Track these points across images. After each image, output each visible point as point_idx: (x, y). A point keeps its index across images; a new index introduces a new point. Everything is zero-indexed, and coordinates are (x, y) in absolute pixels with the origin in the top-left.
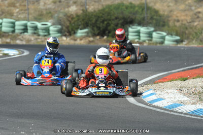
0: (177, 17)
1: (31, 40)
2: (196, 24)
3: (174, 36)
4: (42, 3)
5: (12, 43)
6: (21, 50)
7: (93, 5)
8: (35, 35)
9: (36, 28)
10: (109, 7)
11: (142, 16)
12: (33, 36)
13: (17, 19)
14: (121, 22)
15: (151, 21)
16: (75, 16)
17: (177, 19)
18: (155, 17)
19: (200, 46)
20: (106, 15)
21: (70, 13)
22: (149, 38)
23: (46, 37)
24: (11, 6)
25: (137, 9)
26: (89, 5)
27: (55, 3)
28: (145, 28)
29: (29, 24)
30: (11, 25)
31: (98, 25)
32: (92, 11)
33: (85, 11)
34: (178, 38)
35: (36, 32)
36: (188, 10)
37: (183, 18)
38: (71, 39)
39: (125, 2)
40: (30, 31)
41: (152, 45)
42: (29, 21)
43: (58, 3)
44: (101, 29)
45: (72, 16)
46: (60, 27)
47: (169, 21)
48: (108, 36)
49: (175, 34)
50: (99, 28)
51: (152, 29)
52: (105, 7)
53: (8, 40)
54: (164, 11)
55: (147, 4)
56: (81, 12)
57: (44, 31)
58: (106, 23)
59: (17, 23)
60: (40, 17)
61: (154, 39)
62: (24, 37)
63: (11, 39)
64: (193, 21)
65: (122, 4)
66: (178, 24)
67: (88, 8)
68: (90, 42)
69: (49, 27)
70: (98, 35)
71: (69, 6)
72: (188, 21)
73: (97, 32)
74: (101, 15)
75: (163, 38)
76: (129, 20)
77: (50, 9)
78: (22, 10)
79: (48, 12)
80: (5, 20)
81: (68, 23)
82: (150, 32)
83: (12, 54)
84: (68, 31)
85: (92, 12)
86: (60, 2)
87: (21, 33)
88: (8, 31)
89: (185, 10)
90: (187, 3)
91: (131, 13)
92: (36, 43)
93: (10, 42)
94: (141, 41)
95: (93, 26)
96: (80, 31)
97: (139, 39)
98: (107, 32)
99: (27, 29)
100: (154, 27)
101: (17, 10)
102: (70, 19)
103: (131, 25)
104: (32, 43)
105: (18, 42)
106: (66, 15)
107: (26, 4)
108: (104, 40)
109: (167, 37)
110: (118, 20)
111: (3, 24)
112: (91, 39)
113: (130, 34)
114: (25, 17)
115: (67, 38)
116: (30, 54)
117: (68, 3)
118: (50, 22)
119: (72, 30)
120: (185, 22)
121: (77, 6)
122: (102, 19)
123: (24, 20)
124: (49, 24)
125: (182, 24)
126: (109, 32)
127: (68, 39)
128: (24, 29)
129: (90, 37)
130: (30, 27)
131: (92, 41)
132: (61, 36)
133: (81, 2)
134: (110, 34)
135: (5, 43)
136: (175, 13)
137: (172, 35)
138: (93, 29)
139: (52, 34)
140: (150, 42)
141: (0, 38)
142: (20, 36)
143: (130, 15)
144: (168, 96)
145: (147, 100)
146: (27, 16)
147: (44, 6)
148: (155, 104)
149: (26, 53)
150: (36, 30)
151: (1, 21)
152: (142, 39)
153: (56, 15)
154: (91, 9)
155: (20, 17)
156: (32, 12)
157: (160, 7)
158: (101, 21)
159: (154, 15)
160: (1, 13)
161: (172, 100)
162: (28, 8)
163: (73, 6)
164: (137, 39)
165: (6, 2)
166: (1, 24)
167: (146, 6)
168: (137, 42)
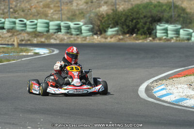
1: (64, 39)
4: (75, 4)
5: (46, 42)
6: (52, 49)
7: (123, 5)
8: (69, 34)
9: (68, 28)
10: (138, 6)
11: (170, 14)
12: (66, 35)
13: (51, 19)
14: (151, 19)
15: (178, 19)
16: (105, 16)
18: (182, 15)
20: (135, 14)
21: (101, 12)
22: (176, 35)
23: (78, 36)
24: (46, 7)
25: (164, 7)
26: (119, 5)
27: (87, 3)
28: (173, 25)
29: (62, 24)
30: (46, 25)
31: (128, 24)
32: (122, 10)
33: (115, 11)
35: (69, 31)
38: (102, 37)
39: (153, 1)
40: (63, 31)
41: (178, 42)
42: (62, 21)
43: (90, 3)
44: (131, 27)
45: (102, 16)
46: (91, 26)
48: (137, 34)
50: (128, 26)
51: (179, 26)
52: (134, 6)
53: (43, 40)
54: (191, 9)
55: (174, 3)
56: (112, 11)
57: (76, 30)
58: (134, 21)
59: (51, 23)
60: (73, 17)
61: (181, 36)
62: (58, 36)
63: (46, 39)
65: (151, 3)
67: (118, 8)
68: (120, 40)
69: (81, 26)
70: (128, 33)
71: (100, 6)
73: (126, 30)
74: (130, 14)
76: (157, 18)
77: (82, 9)
78: (56, 11)
79: (80, 12)
80: (40, 20)
81: (99, 23)
82: (177, 29)
83: (42, 53)
84: (99, 29)
85: (121, 12)
86: (92, 2)
87: (55, 33)
88: (43, 31)
91: (159, 11)
92: (69, 42)
94: (168, 38)
95: (123, 25)
96: (110, 30)
97: (167, 36)
98: (136, 30)
99: (61, 29)
100: (181, 25)
101: (52, 11)
102: (101, 19)
103: (159, 23)
104: (65, 42)
105: (52, 41)
106: (97, 15)
107: (60, 5)
108: (134, 38)
110: (146, 18)
111: (38, 24)
112: (121, 37)
113: (158, 31)
114: (59, 18)
115: (98, 37)
116: (59, 53)
117: (99, 3)
118: (82, 22)
119: (103, 28)
121: (107, 6)
122: (131, 17)
123: (57, 20)
124: (81, 24)
126: (138, 30)
127: (99, 37)
128: (56, 29)
129: (120, 35)
130: (63, 27)
132: (93, 35)
133: (112, 2)
134: (139, 32)
135: (39, 43)
138: (122, 28)
139: (84, 33)
140: (178, 39)
141: (35, 37)
142: (53, 35)
143: (158, 13)
144: (177, 91)
145: (157, 95)
146: (60, 16)
147: (77, 6)
148: (164, 99)
149: (56, 52)
150: (68, 29)
151: (36, 21)
152: (170, 36)
153: (88, 15)
154: (121, 8)
155: (55, 18)
156: (66, 12)
157: (187, 6)
158: (130, 19)
159: (181, 13)
160: (36, 14)
161: (180, 94)
162: (61, 9)
163: (104, 6)
164: (165, 36)
165: (41, 4)
166: (36, 24)
167: (174, 5)
168: (165, 39)
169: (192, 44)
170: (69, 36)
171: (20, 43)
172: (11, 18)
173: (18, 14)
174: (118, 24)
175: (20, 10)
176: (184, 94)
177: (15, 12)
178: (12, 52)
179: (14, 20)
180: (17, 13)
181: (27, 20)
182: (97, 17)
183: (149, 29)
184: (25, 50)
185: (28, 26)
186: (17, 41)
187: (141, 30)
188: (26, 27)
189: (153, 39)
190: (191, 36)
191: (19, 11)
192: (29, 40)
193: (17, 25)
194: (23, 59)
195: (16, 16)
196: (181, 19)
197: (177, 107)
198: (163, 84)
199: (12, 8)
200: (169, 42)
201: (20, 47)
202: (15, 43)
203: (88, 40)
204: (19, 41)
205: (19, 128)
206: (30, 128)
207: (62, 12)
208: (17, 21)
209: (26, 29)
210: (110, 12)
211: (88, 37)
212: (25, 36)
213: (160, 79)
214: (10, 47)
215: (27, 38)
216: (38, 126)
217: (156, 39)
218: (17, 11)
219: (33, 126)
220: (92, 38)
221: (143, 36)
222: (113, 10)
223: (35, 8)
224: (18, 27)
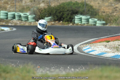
0: (103, 10)
1: (17, 23)
2: (115, 14)
3: (102, 21)
4: (24, 2)
5: (6, 25)
7: (54, 3)
9: (20, 16)
10: (63, 4)
11: (83, 9)
13: (9, 11)
14: (71, 12)
15: (88, 12)
16: (43, 9)
17: (103, 11)
18: (91, 10)
19: (117, 26)
20: (62, 8)
21: (40, 7)
22: (87, 22)
23: (26, 22)
24: (5, 4)
25: (80, 5)
26: (51, 3)
27: (31, 1)
28: (85, 16)
29: (16, 14)
30: (6, 14)
31: (57, 15)
32: (54, 6)
33: (49, 6)
34: (104, 22)
35: (20, 18)
36: (110, 6)
37: (107, 10)
39: (73, 1)
40: (17, 18)
42: (16, 12)
43: (33, 2)
44: (59, 17)
45: (41, 9)
46: (34, 15)
47: (99, 12)
48: (63, 21)
49: (102, 20)
50: (57, 16)
51: (89, 17)
52: (61, 4)
53: (4, 24)
54: (96, 7)
56: (47, 7)
57: (25, 18)
58: (61, 13)
59: (9, 13)
60: (23, 10)
61: (90, 23)
62: (13, 22)
63: (6, 23)
64: (113, 13)
65: (71, 2)
66: (104, 14)
67: (51, 5)
69: (28, 16)
70: (57, 20)
71: (39, 4)
72: (110, 13)
73: (56, 19)
74: (58, 8)
75: (95, 22)
76: (75, 11)
77: (28, 5)
78: (12, 6)
79: (27, 7)
80: (2, 11)
81: (39, 14)
82: (88, 19)
83: (6, 30)
84: (39, 18)
85: (53, 7)
86: (35, 1)
87: (11, 19)
88: (4, 18)
89: (108, 6)
90: (109, 2)
91: (76, 7)
94: (82, 24)
95: (54, 15)
96: (46, 18)
97: (81, 23)
98: (62, 19)
99: (15, 17)
100: (90, 16)
101: (9, 6)
102: (40, 11)
103: (76, 15)
105: (10, 24)
107: (15, 2)
108: (61, 23)
109: (98, 22)
110: (69, 11)
111: (1, 14)
112: (53, 23)
113: (76, 20)
114: (14, 10)
116: (16, 30)
117: (39, 2)
118: (29, 13)
119: (42, 17)
120: (108, 13)
121: (44, 3)
122: (59, 11)
123: (13, 12)
124: (28, 14)
125: (107, 14)
126: (64, 19)
129: (52, 22)
130: (17, 16)
131: (54, 24)
132: (35, 22)
133: (47, 1)
134: (64, 20)
136: (102, 8)
137: (100, 20)
138: (54, 17)
139: (30, 20)
140: (88, 25)
142: (10, 21)
143: (76, 9)
144: (98, 49)
145: (86, 51)
147: (25, 3)
148: (90, 53)
150: (20, 17)
152: (83, 23)
153: (32, 9)
155: (11, 10)
156: (18, 7)
159: (90, 9)
163: (42, 3)
164: (80, 22)
165: (3, 1)
167: (86, 4)
168: (80, 24)
170: (20, 21)
182: (38, 10)
183: (70, 18)
187: (66, 19)
189: (73, 24)
196: (90, 12)
211: (32, 23)
220: (35, 23)
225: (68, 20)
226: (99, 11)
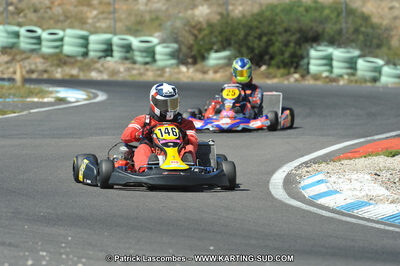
1: (118, 72)
3: (398, 67)
5: (82, 76)
6: (94, 91)
7: (241, 4)
8: (127, 62)
9: (128, 48)
10: (272, 8)
11: (338, 27)
12: (123, 64)
13: (92, 29)
14: (298, 35)
15: (354, 37)
16: (205, 26)
18: (363, 29)
20: (266, 23)
21: (196, 18)
22: (349, 71)
23: (148, 66)
24: (83, 5)
25: (327, 12)
26: (233, 5)
28: (343, 50)
29: (116, 40)
30: (81, 41)
31: (250, 44)
32: (240, 16)
33: (225, 16)
35: (128, 55)
38: (197, 70)
40: (117, 54)
41: (353, 84)
42: (115, 34)
44: (256, 52)
45: (198, 27)
46: (175, 46)
48: (269, 65)
50: (251, 50)
51: (356, 53)
52: (264, 8)
53: (75, 72)
54: (382, 17)
55: (346, 5)
56: (218, 17)
57: (144, 54)
58: (265, 39)
59: (93, 38)
60: (139, 27)
61: (360, 73)
62: (106, 65)
63: (81, 69)
65: (299, 3)
67: (233, 10)
69: (154, 47)
71: (194, 6)
74: (256, 23)
75: (378, 70)
76: (311, 34)
77: (157, 11)
78: (103, 13)
79: (153, 17)
80: (69, 32)
81: (191, 42)
82: (352, 59)
83: (73, 100)
84: (192, 55)
85: (239, 19)
87: (100, 58)
88: (74, 54)
91: (315, 20)
92: (129, 79)
93: (78, 76)
94: (333, 75)
95: (241, 46)
96: (214, 55)
97: (331, 72)
98: (267, 57)
99: (112, 51)
100: (361, 49)
101: (95, 13)
102: (196, 32)
103: (314, 45)
104: (120, 78)
105: (94, 75)
106: (187, 23)
107: (111, 2)
108: (263, 73)
109: (386, 70)
110: (289, 34)
111: (66, 39)
113: (312, 62)
114: (109, 27)
115: (188, 69)
116: (107, 99)
118: (157, 37)
119: (199, 51)
121: (210, 6)
122: (259, 31)
123: (105, 32)
124: (155, 40)
126: (272, 58)
127: (191, 70)
128: (105, 51)
130: (118, 46)
132: (178, 65)
134: (273, 62)
135: (67, 78)
137: (395, 65)
138: (240, 52)
139: (161, 60)
140: (353, 78)
141: (59, 66)
142: (97, 62)
143: (314, 25)
144: (349, 186)
145: (308, 193)
146: (112, 24)
147: (146, 4)
148: (321, 201)
149: (102, 97)
150: (128, 52)
151: (61, 33)
152: (336, 71)
153: (169, 23)
154: (237, 12)
155: (100, 27)
156: (123, 16)
157: (374, 10)
158: (256, 35)
159: (361, 25)
160: (62, 18)
161: (355, 193)
162: (115, 9)
163: (202, 5)
164: (326, 71)
166: (62, 40)
167: (346, 8)
168: (327, 77)
169: (381, 90)
170: (128, 64)
171: (27, 76)
172: (9, 24)
173: (25, 16)
174: (229, 45)
175: (29, 9)
176: (364, 193)
177: (19, 11)
178: (10, 94)
179: (16, 28)
180: (22, 15)
181: (44, 30)
182: (187, 28)
183: (293, 56)
184: (36, 91)
185: (44, 43)
186: (21, 72)
187: (278, 58)
188: (40, 43)
189: (303, 76)
190: (380, 72)
191: (27, 11)
192: (46, 71)
193: (22, 39)
194: (32, 111)
195: (20, 20)
196: (361, 37)
197: (348, 219)
198: (321, 171)
199: (11, 4)
200: (334, 84)
201: (27, 86)
202: (18, 77)
203: (167, 75)
204: (24, 73)
205: (21, 254)
206: (44, 254)
207: (116, 15)
208: (22, 31)
209: (40, 49)
210: (216, 18)
211: (168, 70)
212: (37, 63)
213: (315, 161)
214: (6, 84)
215: (41, 67)
216: (62, 251)
217: (308, 77)
218: (22, 11)
219: (52, 250)
220: (176, 70)
221: (282, 71)
222: (221, 14)
223: (59, 5)
224: (24, 43)
225: (286, 61)
226: (393, 33)
